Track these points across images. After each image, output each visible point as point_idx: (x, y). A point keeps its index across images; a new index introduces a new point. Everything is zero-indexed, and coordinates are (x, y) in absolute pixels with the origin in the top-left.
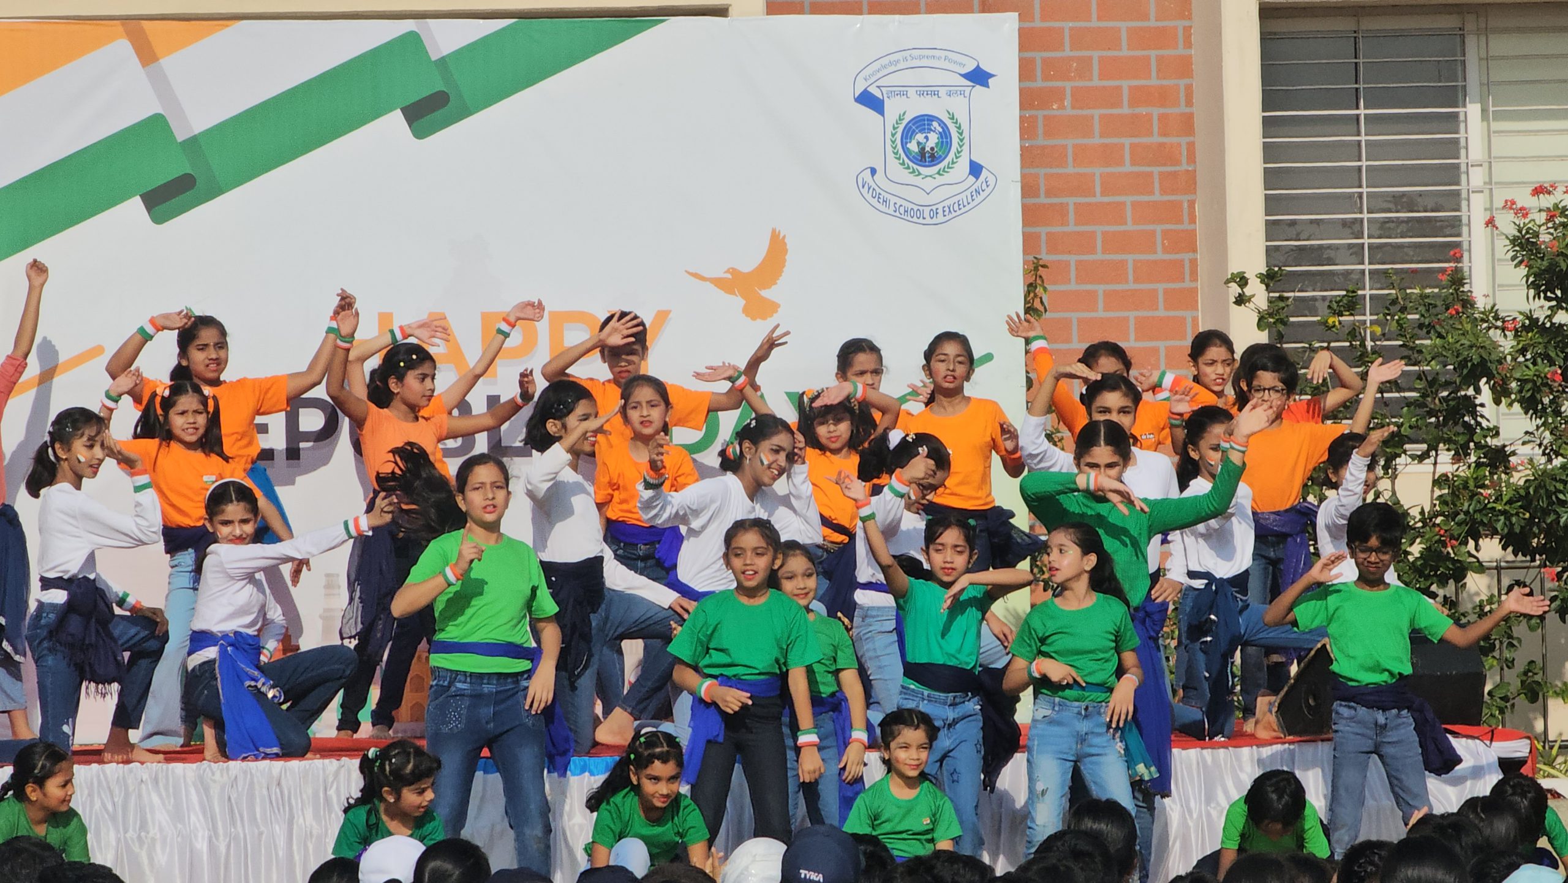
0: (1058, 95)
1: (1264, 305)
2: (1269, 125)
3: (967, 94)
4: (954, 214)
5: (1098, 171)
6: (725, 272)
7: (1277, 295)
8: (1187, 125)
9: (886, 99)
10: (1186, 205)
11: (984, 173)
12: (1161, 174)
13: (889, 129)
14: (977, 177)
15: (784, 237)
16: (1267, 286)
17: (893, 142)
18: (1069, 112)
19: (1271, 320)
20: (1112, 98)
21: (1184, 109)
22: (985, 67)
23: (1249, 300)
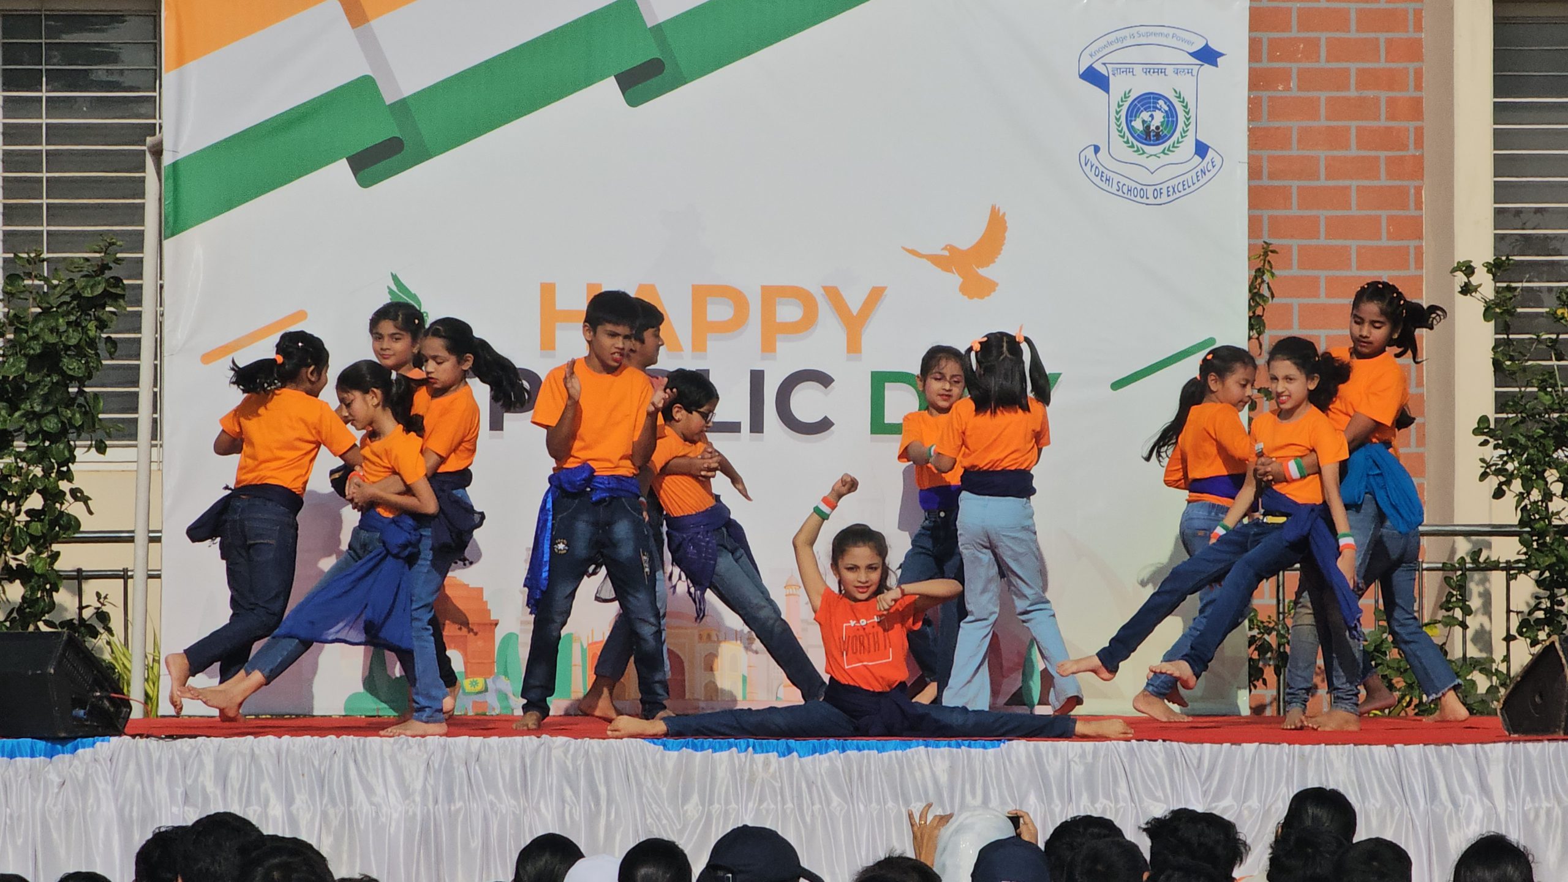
0: (1284, 76)
1: (1490, 295)
2: (1500, 111)
3: (1195, 73)
4: (1178, 195)
5: (1322, 154)
6: (943, 249)
7: (1504, 285)
8: (1416, 109)
9: (1111, 78)
10: (1412, 191)
11: (1210, 154)
12: (1388, 158)
13: (1114, 107)
14: (1203, 157)
15: (1004, 214)
16: (1494, 275)
17: (1118, 120)
18: (1295, 93)
19: (1498, 310)
20: (1338, 80)
21: (1412, 93)
22: (1213, 46)
23: (1476, 290)
